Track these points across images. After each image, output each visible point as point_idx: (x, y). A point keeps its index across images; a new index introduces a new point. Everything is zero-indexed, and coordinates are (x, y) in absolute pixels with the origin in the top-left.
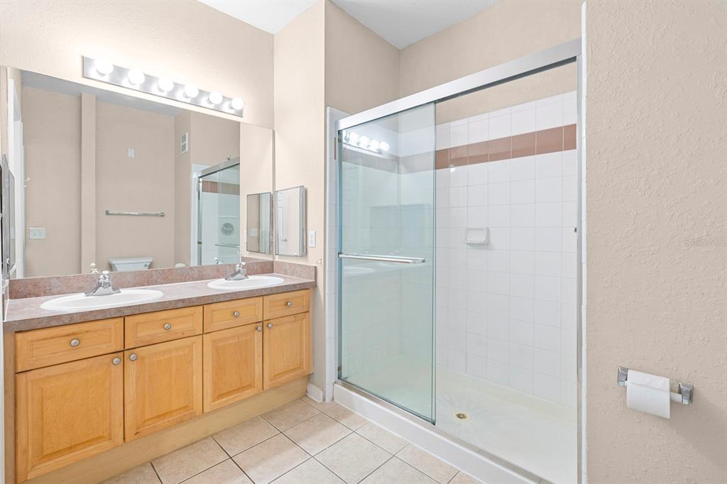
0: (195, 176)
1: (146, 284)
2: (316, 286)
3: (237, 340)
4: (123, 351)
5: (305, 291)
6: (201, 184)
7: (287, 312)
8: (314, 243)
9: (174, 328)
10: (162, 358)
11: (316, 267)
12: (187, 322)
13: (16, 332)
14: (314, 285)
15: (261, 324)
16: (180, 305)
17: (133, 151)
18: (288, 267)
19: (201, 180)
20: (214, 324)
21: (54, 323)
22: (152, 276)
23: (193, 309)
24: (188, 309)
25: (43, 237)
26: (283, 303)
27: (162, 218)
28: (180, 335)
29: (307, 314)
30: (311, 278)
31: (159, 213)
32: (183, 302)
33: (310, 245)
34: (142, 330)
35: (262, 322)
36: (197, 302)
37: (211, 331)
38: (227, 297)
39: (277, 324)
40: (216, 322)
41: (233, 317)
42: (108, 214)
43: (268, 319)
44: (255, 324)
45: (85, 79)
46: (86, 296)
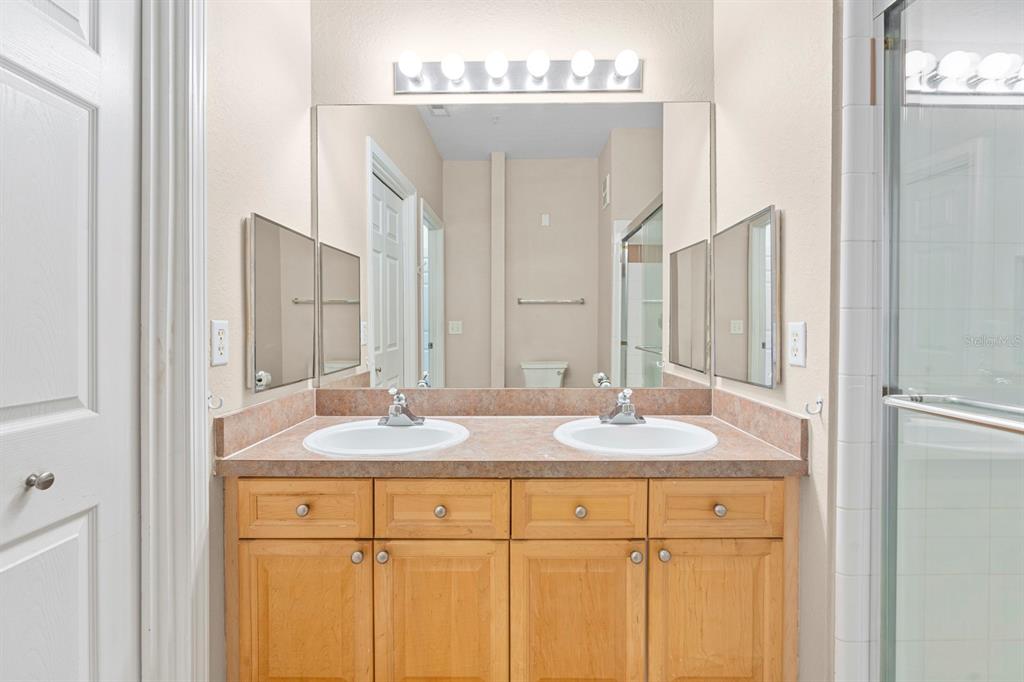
0: (617, 238)
2: (807, 474)
3: (583, 571)
4: (373, 539)
5: (770, 482)
6: (626, 250)
7: (715, 529)
8: (801, 354)
9: (454, 515)
10: (434, 569)
11: (805, 423)
12: (482, 507)
13: (240, 478)
14: (801, 471)
15: (643, 545)
16: (463, 472)
17: (547, 216)
18: (738, 408)
19: (627, 244)
20: (532, 524)
21: (277, 473)
23: (490, 484)
24: (480, 484)
25: (460, 332)
26: (706, 503)
27: (582, 306)
28: (464, 533)
29: (776, 544)
30: (790, 450)
31: (579, 299)
32: (468, 467)
33: (790, 359)
34: (409, 509)
35: (644, 539)
36: (495, 471)
37: (526, 537)
38: (558, 471)
39: (685, 554)
40: (538, 520)
41: (574, 517)
42: (520, 303)
43: (660, 536)
44: (627, 542)
45: (399, 96)
46: (379, 424)
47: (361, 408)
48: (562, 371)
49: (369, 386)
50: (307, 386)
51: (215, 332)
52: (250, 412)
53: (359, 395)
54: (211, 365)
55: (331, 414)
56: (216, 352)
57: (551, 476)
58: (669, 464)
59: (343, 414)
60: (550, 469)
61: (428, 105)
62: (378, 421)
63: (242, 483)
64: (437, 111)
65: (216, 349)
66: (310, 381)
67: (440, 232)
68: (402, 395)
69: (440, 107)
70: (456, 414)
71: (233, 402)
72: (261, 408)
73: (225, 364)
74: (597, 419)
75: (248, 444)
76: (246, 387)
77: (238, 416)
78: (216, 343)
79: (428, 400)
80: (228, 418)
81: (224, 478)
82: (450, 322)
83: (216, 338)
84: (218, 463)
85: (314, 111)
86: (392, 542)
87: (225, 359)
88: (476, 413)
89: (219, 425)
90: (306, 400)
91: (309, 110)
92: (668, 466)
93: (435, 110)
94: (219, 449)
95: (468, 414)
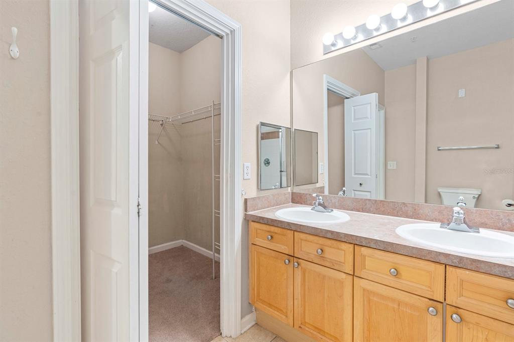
1: (361, 210)
3: (396, 307)
4: (293, 256)
9: (326, 255)
13: (252, 221)
17: (464, 90)
21: (262, 221)
22: (366, 205)
25: (395, 168)
26: (500, 295)
27: (497, 150)
31: (494, 145)
34: (308, 248)
35: (442, 303)
36: (344, 238)
37: (362, 277)
38: (379, 246)
39: (477, 324)
40: (368, 270)
41: (390, 274)
42: (439, 150)
43: (454, 305)
44: (428, 300)
45: (326, 55)
46: (312, 209)
47: (308, 202)
48: (477, 196)
49: (324, 193)
50: (288, 190)
51: (245, 167)
52: (259, 198)
53: (308, 196)
54: (244, 179)
55: (297, 203)
56: (245, 175)
57: (375, 247)
58: (461, 259)
59: (301, 204)
60: (375, 243)
61: (367, 46)
62: (311, 208)
63: (252, 223)
64: (373, 47)
65: (245, 173)
66: (289, 188)
67: (382, 112)
68: (321, 197)
69: (375, 44)
70: (352, 210)
71: (252, 193)
72: (264, 197)
73: (249, 179)
74: (439, 224)
75: (257, 210)
76: (258, 188)
77: (253, 199)
78: (246, 171)
79: (338, 201)
80: (249, 199)
81: (248, 220)
82: (389, 162)
83: (245, 169)
84: (246, 214)
85: (291, 73)
86: (300, 260)
87: (249, 177)
88: (363, 211)
89: (246, 201)
90: (286, 196)
91: (289, 73)
92: (461, 260)
93: (372, 47)
94: (246, 210)
95: (359, 211)
